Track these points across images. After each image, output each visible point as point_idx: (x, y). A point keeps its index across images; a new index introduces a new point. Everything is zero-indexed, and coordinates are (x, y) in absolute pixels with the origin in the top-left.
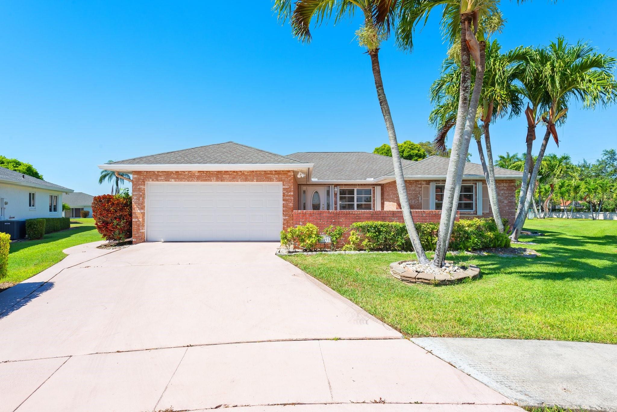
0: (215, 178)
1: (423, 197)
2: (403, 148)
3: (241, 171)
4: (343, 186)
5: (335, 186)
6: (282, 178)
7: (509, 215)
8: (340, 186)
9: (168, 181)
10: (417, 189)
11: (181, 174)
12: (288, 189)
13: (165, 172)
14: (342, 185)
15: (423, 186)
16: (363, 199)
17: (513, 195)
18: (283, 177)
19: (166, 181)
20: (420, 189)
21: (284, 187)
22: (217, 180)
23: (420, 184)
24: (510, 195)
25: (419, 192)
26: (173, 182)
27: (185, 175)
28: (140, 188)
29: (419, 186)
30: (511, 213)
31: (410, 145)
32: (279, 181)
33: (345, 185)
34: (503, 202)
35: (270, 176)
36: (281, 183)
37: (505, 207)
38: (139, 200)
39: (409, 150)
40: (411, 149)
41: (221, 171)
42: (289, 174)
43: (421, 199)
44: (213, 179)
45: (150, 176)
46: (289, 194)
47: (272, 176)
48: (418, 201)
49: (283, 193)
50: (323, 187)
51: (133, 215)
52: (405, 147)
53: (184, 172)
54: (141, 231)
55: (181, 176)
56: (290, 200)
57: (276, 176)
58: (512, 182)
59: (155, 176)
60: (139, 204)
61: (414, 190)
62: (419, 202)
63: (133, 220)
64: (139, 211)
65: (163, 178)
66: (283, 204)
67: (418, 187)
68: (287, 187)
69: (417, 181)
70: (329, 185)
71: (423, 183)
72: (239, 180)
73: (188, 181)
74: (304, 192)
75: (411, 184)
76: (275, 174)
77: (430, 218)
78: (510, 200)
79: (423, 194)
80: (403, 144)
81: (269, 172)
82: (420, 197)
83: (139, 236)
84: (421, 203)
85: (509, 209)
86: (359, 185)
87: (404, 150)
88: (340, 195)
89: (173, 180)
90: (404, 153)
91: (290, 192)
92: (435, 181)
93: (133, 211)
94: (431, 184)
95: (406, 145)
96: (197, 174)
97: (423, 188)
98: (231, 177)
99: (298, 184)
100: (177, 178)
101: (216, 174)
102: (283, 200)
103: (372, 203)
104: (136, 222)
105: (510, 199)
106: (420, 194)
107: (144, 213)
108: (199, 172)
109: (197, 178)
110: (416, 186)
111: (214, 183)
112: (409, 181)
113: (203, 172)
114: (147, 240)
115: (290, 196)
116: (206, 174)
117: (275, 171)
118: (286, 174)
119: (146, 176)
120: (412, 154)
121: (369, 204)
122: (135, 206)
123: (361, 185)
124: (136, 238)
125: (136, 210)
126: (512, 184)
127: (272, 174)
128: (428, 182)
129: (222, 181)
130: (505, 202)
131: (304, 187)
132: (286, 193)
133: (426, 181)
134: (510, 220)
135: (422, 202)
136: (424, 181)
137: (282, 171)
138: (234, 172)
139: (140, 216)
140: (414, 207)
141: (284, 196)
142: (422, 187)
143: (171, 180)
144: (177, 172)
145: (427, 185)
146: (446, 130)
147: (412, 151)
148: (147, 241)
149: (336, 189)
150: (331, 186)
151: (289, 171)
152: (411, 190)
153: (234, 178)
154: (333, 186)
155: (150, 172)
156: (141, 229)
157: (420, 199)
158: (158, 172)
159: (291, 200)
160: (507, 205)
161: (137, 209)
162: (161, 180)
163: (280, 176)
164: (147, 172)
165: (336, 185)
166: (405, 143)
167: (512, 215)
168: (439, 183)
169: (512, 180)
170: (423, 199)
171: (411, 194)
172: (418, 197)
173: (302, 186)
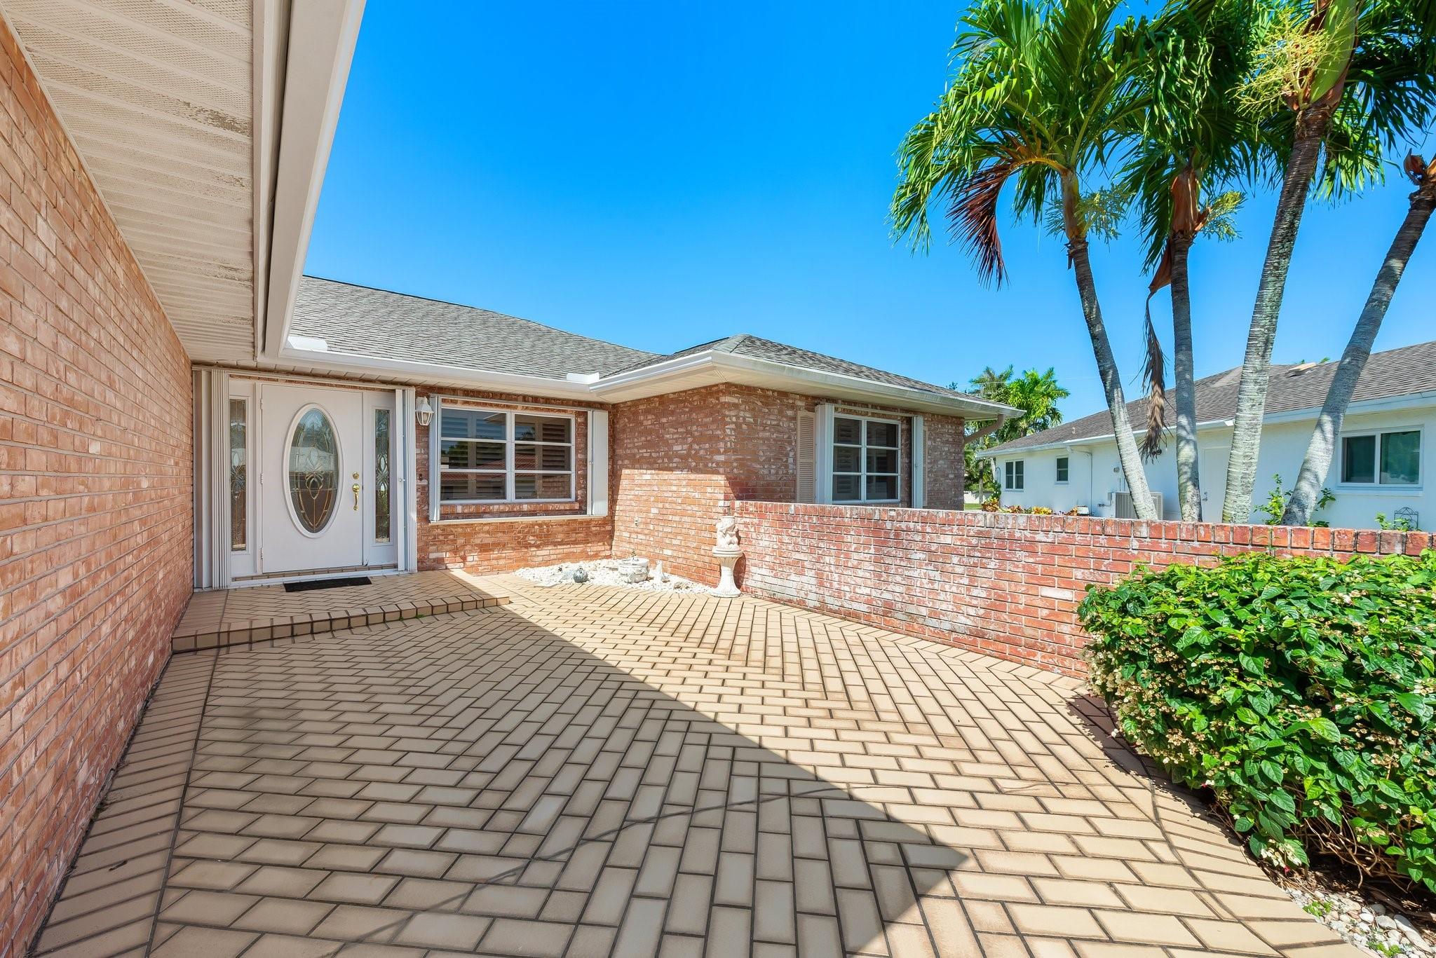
1: (798, 455)
4: (461, 399)
5: (418, 394)
8: (446, 397)
10: (785, 424)
14: (454, 391)
15: (799, 414)
16: (538, 458)
20: (792, 426)
23: (793, 406)
25: (789, 437)
29: (790, 413)
33: (467, 392)
34: (947, 476)
37: (950, 487)
43: (795, 460)
48: (787, 467)
50: (356, 394)
61: (777, 428)
62: (787, 473)
67: (786, 416)
69: (785, 394)
70: (390, 386)
71: (800, 403)
74: (238, 408)
75: (767, 404)
78: (956, 472)
79: (799, 441)
82: (791, 454)
84: (794, 475)
86: (525, 398)
88: (443, 435)
94: (822, 408)
97: (799, 419)
99: (195, 363)
103: (573, 472)
106: (790, 443)
110: (781, 412)
112: (762, 389)
121: (562, 476)
128: (815, 401)
130: (950, 476)
131: (233, 382)
133: (807, 397)
135: (798, 472)
140: (774, 492)
142: (796, 420)
145: (811, 409)
146: (993, 189)
149: (424, 408)
150: (399, 393)
152: (766, 425)
154: (411, 392)
157: (791, 460)
160: (954, 486)
165: (426, 391)
170: (799, 460)
171: (768, 439)
172: (787, 455)
173: (221, 376)
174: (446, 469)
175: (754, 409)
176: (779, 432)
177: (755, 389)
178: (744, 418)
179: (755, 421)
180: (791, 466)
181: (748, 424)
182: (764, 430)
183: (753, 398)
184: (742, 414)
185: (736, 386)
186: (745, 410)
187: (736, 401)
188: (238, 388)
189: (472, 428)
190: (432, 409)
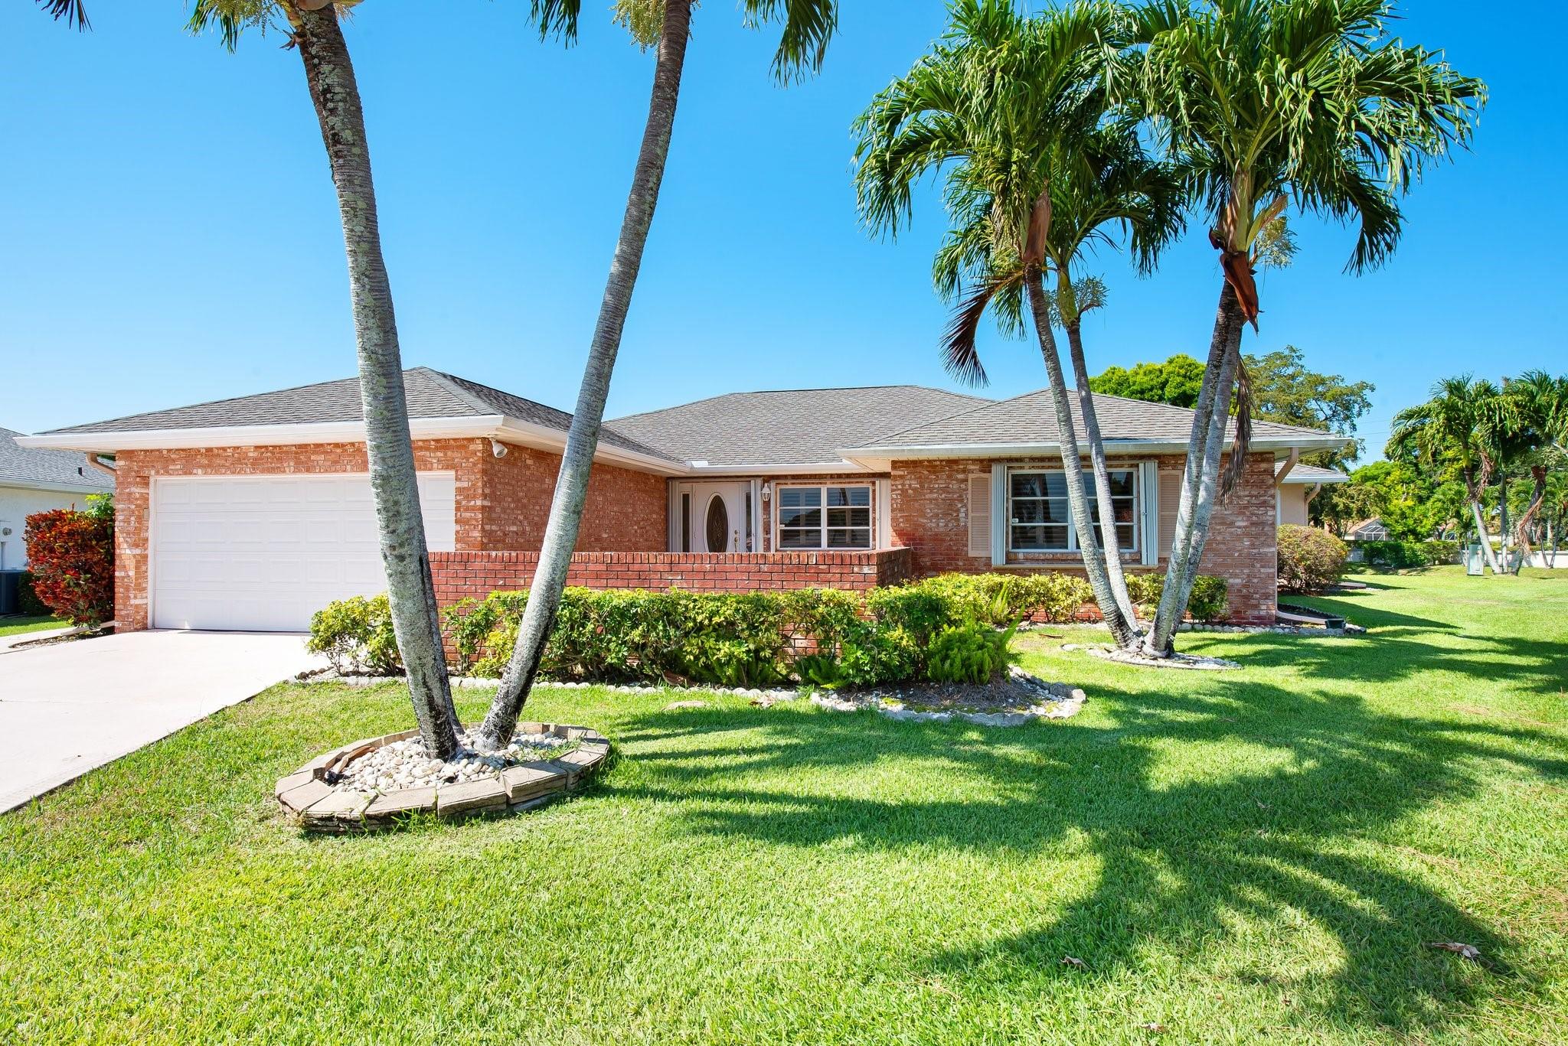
0: (292, 464)
1: (970, 511)
2: (1164, 375)
3: (353, 444)
4: (789, 482)
5: (765, 481)
6: (453, 459)
7: (1253, 566)
8: (781, 482)
9: (191, 473)
10: (954, 485)
11: (218, 455)
12: (468, 489)
13: (183, 450)
14: (785, 477)
15: (971, 476)
16: (847, 517)
17: (1265, 502)
18: (457, 456)
19: (185, 473)
20: (963, 486)
21: (459, 484)
22: (297, 470)
23: (964, 471)
24: (1254, 501)
25: (961, 496)
26: (200, 477)
27: (226, 458)
28: (130, 494)
29: (961, 476)
30: (1261, 560)
31: (1181, 367)
32: (447, 469)
33: (794, 477)
34: (1232, 524)
35: (423, 453)
36: (453, 473)
37: (1238, 537)
38: (129, 523)
39: (1179, 379)
40: (1185, 376)
41: (306, 446)
42: (472, 447)
43: (966, 515)
44: (289, 466)
45: (152, 461)
46: (472, 503)
47: (428, 454)
48: (958, 520)
49: (458, 502)
50: (736, 484)
51: (117, 562)
52: (1169, 373)
53: (224, 449)
54: (133, 602)
55: (218, 461)
56: (474, 522)
57: (440, 454)
58: (1263, 461)
59: (162, 459)
60: (128, 533)
61: (945, 490)
62: (959, 525)
63: (117, 574)
64: (128, 551)
65: (178, 467)
66: (457, 532)
67: (957, 480)
68: (465, 485)
69: (955, 462)
70: (748, 478)
71: (972, 467)
72: (349, 467)
73: (233, 473)
74: (686, 498)
75: (934, 472)
76: (437, 449)
77: (783, 576)
78: (1254, 518)
79: (970, 500)
80: (1165, 363)
81: (420, 444)
82: (963, 510)
83: (128, 616)
84: (966, 526)
85: (1253, 546)
86: (832, 476)
87: (1166, 382)
88: (780, 507)
89: (200, 471)
90: (1167, 389)
91: (474, 497)
92: (1010, 460)
93: (117, 551)
94: (996, 469)
95: (1171, 369)
96: (251, 454)
97: (970, 482)
98: (328, 460)
99: (668, 478)
100: (209, 466)
101: (296, 453)
102: (457, 522)
103: (870, 527)
104: (123, 578)
105: (1257, 515)
106: (962, 501)
107: (146, 557)
108: (257, 447)
109: (252, 464)
110: (950, 477)
111: (290, 478)
112: (929, 461)
113: (266, 447)
114: (153, 625)
115: (473, 509)
116: (273, 453)
117: (437, 441)
118: (464, 447)
119: (143, 462)
120: (1189, 392)
121: (863, 530)
122: (121, 540)
123: (839, 476)
124: (123, 618)
125: (125, 551)
126: (1264, 466)
127: (428, 449)
128: (986, 464)
129: (308, 470)
130: (1237, 524)
131: (684, 485)
132: (464, 503)
133: (981, 461)
134: (1255, 580)
135: (969, 525)
136: (975, 461)
137: (454, 440)
138: (337, 445)
139: (131, 564)
141: (457, 509)
142: (967, 480)
143: (195, 471)
144: (209, 450)
145: (984, 472)
147: (1188, 385)
148: (155, 628)
149: (766, 490)
150: (754, 482)
151: (471, 440)
152: (934, 488)
153: (335, 462)
154: (759, 481)
155: (152, 451)
156: (132, 596)
157: (963, 515)
158: (169, 451)
159: (476, 520)
160: (1247, 535)
161: (125, 546)
162: (176, 473)
163: (449, 453)
164: (146, 451)
165: (768, 479)
166: (1171, 362)
167: (1262, 567)
168: (1022, 468)
169: (1261, 454)
170: (970, 515)
171: (936, 499)
172: (958, 511)
173: (677, 483)
174: (783, 527)
175: (920, 477)
176: (948, 493)
177: (921, 462)
178: (910, 485)
179: (922, 487)
180: (962, 520)
181: (915, 490)
182: (931, 492)
183: (919, 469)
184: (908, 482)
185: (902, 462)
186: (911, 479)
187: (902, 473)
188: (686, 488)
189: (802, 499)
190: (771, 490)
